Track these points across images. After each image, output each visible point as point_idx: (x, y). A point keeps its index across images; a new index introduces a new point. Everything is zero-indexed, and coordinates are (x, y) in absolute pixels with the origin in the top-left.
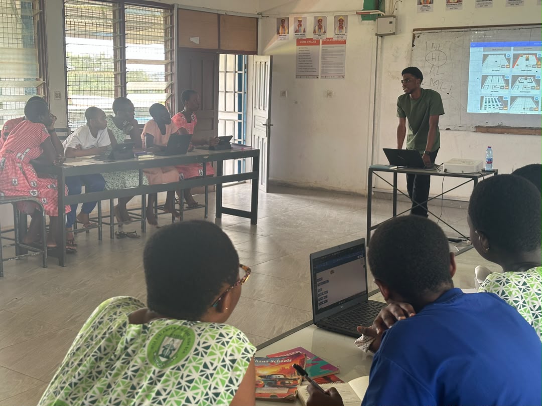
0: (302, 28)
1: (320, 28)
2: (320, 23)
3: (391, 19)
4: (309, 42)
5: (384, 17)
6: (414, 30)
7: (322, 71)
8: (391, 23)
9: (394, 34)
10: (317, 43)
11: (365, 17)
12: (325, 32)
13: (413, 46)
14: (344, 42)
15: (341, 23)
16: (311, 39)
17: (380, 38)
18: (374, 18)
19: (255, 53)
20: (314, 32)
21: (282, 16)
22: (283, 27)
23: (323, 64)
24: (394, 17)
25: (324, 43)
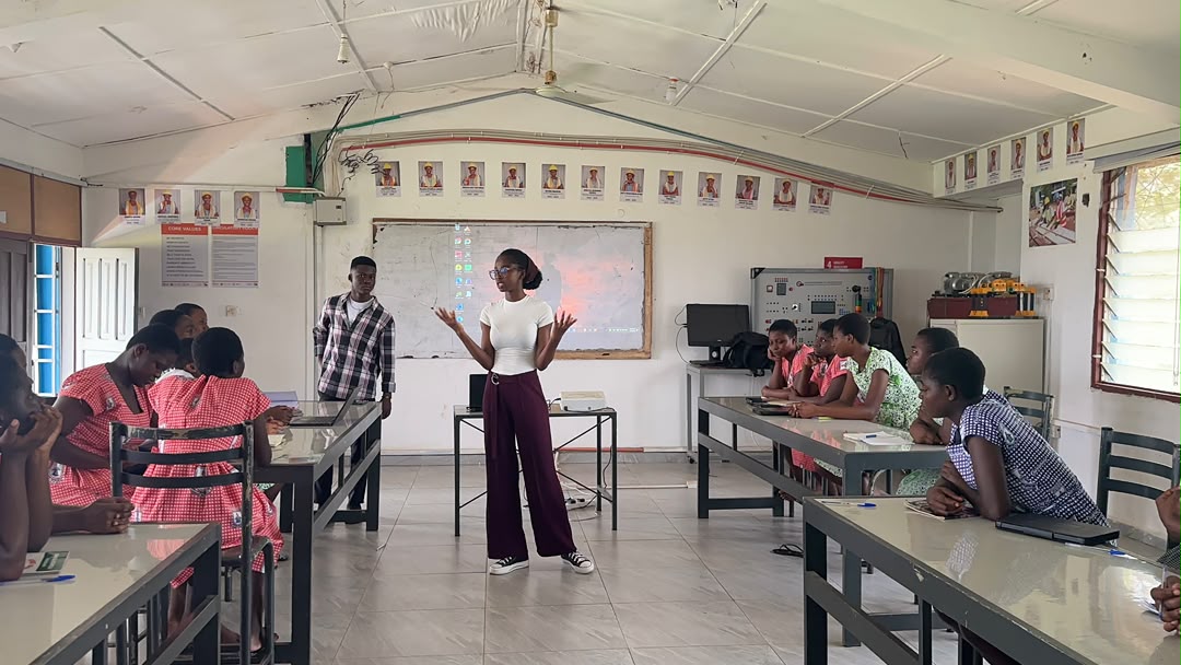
0: (173, 206)
1: (207, 207)
2: (206, 201)
3: (339, 203)
4: (187, 229)
5: (323, 197)
6: (374, 220)
7: (215, 276)
8: (339, 207)
9: (345, 223)
10: (204, 231)
11: (289, 196)
12: (217, 215)
13: (375, 242)
14: (255, 232)
15: (247, 203)
16: (192, 225)
17: (319, 228)
18: (308, 199)
19: (78, 244)
20: (196, 213)
21: (132, 187)
22: (134, 204)
23: (215, 264)
24: (344, 199)
25: (215, 231)
